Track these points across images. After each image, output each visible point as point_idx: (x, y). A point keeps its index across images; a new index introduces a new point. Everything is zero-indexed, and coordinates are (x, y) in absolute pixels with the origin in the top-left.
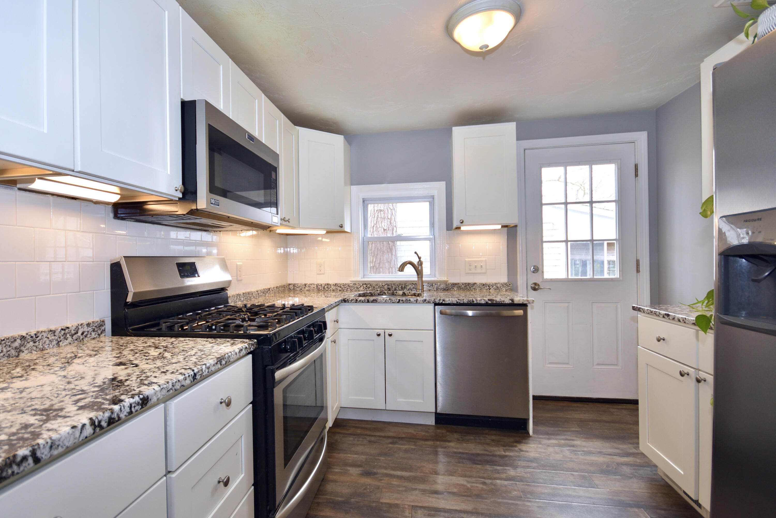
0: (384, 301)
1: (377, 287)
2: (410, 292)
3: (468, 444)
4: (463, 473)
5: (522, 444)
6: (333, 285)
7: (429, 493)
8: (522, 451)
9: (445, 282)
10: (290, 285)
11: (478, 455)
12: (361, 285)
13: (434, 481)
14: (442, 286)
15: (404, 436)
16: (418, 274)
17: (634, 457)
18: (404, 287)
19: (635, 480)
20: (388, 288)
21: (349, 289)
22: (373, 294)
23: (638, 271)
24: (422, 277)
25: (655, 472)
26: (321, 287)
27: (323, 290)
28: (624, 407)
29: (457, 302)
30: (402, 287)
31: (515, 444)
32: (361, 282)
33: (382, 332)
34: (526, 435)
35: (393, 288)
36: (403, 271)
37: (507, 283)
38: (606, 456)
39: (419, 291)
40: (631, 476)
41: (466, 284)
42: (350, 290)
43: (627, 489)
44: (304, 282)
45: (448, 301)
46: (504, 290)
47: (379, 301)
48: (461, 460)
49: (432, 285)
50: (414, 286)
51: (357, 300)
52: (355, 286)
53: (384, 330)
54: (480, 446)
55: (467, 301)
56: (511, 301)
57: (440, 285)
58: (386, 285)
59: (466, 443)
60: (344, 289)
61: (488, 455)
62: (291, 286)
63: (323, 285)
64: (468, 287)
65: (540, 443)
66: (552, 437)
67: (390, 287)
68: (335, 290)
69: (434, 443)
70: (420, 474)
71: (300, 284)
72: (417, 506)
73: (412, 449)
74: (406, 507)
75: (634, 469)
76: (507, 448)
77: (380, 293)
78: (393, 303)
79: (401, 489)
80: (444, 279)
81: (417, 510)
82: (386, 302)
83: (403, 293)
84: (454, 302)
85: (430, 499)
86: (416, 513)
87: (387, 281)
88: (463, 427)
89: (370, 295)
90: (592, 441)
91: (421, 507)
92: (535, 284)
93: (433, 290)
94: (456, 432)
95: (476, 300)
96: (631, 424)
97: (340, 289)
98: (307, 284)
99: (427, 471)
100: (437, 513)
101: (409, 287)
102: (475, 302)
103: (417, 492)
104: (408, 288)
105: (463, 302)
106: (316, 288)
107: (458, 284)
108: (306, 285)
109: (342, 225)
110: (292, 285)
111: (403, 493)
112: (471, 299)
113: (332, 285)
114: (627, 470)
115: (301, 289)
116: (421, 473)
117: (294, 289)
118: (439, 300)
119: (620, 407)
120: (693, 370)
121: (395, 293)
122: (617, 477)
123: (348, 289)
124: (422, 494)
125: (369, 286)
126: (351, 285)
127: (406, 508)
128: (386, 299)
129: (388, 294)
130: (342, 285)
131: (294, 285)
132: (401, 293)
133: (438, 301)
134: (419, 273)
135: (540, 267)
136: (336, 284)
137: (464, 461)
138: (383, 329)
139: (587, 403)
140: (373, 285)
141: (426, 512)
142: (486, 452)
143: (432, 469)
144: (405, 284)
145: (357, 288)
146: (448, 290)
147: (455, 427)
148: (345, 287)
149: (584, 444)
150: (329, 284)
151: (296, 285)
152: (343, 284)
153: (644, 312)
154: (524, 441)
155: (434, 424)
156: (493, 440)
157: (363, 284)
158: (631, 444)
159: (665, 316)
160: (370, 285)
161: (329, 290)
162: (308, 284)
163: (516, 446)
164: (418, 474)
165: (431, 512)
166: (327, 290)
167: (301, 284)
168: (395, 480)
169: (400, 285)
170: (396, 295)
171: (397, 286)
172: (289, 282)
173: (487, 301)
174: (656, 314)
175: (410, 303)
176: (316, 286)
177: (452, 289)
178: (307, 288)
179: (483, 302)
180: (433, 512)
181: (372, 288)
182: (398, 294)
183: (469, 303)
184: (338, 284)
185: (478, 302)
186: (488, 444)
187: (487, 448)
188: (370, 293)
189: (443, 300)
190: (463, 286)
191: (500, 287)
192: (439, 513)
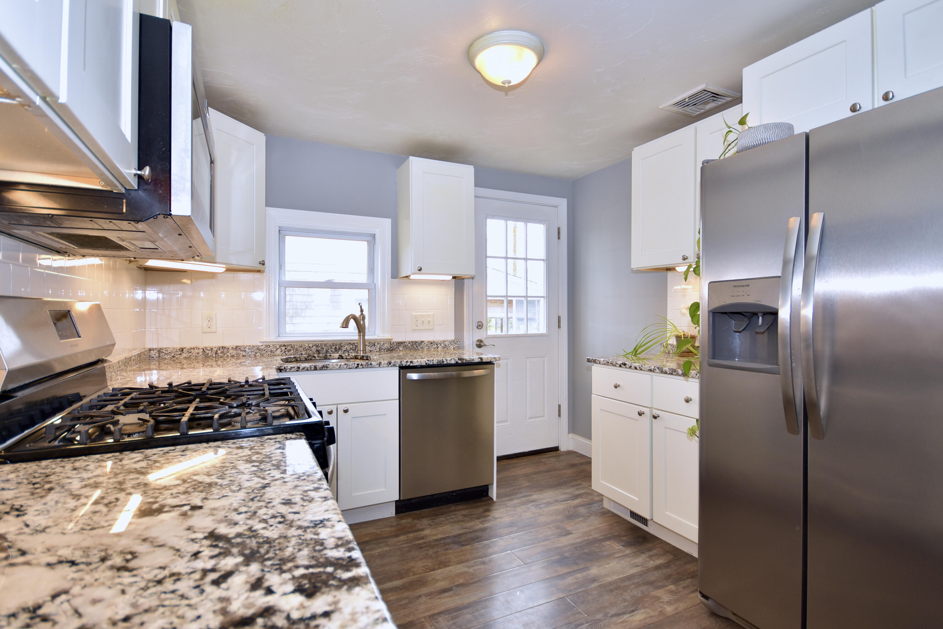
0: (337, 367)
1: (302, 349)
2: (349, 355)
3: (443, 526)
4: (458, 559)
5: (493, 512)
6: (232, 348)
7: (438, 595)
8: (496, 518)
9: (390, 341)
10: (152, 351)
11: (460, 535)
12: (278, 347)
13: (434, 579)
14: (386, 346)
15: (367, 539)
16: (359, 332)
17: (581, 498)
18: (339, 349)
19: (592, 518)
20: (317, 351)
21: (259, 354)
22: (299, 359)
23: (559, 327)
24: (364, 335)
25: (601, 506)
26: (210, 351)
27: (214, 356)
28: (550, 455)
29: (426, 364)
30: (336, 348)
31: (487, 513)
32: (278, 344)
33: (334, 408)
34: (490, 502)
35: (324, 350)
36: (348, 327)
37: (454, 340)
38: (562, 502)
39: (360, 353)
40: (589, 514)
41: (412, 342)
42: (261, 354)
43: (592, 528)
44: (178, 346)
45: (416, 362)
46: (452, 349)
47: (330, 367)
48: (447, 547)
49: (374, 345)
50: (351, 346)
51: (299, 368)
52: (269, 349)
53: (336, 406)
54: (456, 525)
55: (437, 361)
56: (479, 360)
57: (383, 344)
58: (314, 347)
59: (440, 527)
60: (250, 354)
61: (470, 533)
62: (152, 353)
63: (215, 349)
64: (415, 346)
65: (507, 506)
66: (513, 497)
67: (319, 349)
68: (235, 355)
69: (407, 537)
70: (414, 577)
71: (171, 349)
72: (434, 615)
73: (387, 551)
74: (423, 620)
75: (587, 508)
76: (482, 519)
77: (308, 356)
78: (350, 368)
79: (403, 602)
80: (387, 336)
81: (437, 619)
82: (340, 368)
83: (339, 356)
84: (423, 364)
85: (443, 601)
86: (437, 622)
87: (315, 341)
88: (427, 510)
89: (294, 361)
90: (545, 493)
91: (440, 614)
92: (481, 341)
93: (375, 351)
94: (423, 517)
95: (447, 360)
96: (562, 469)
97: (244, 354)
98: (185, 348)
99: (420, 571)
100: (459, 613)
101: (345, 347)
102: (445, 363)
103: (424, 599)
104: (344, 349)
105: (432, 364)
106: (201, 354)
107: (404, 342)
108: (182, 350)
109: (264, 261)
110: (155, 351)
111: (409, 606)
112: (441, 359)
113: (230, 348)
114: (582, 510)
115: (174, 357)
116: (414, 575)
117: (159, 356)
118: (407, 362)
119: (547, 456)
120: (648, 409)
121: (329, 357)
122: (580, 519)
123: (257, 353)
124: (431, 598)
125: (289, 348)
126: (263, 347)
127: (423, 622)
128: (340, 364)
129: (319, 359)
130: (247, 348)
131: (160, 351)
132: (337, 355)
133: (405, 364)
134: (361, 329)
135: (484, 323)
136: (237, 347)
137: (451, 546)
138: (334, 405)
139: (522, 458)
140: (296, 346)
141: (447, 616)
142: (465, 531)
143: (424, 567)
144: (340, 344)
145: (271, 351)
146: (392, 350)
147: (418, 512)
148: (253, 350)
149: (540, 496)
150: (225, 348)
151: (164, 351)
152: (250, 346)
153: (600, 363)
154: (492, 508)
155: (394, 515)
156: (464, 516)
157: (280, 346)
158: (573, 486)
159: (622, 365)
160: (292, 347)
161: (225, 355)
162: (188, 348)
163: (489, 516)
164: (412, 578)
165: (452, 615)
166: (221, 357)
167: (174, 348)
168: (389, 595)
169: (334, 346)
170: (329, 359)
171: (330, 348)
172: (149, 346)
173: (457, 360)
174: (612, 364)
175: (371, 367)
176: (202, 350)
177: (397, 349)
178: (184, 355)
179: (453, 362)
180: (455, 614)
181: (295, 350)
182: (332, 357)
183: (439, 363)
184: (241, 347)
185: (448, 362)
186: (463, 521)
187: (464, 525)
188: (294, 357)
189: (411, 362)
190: (409, 345)
191: (448, 345)
192: (461, 612)
